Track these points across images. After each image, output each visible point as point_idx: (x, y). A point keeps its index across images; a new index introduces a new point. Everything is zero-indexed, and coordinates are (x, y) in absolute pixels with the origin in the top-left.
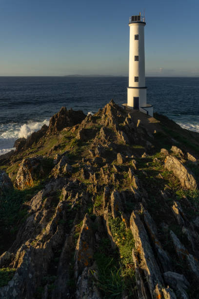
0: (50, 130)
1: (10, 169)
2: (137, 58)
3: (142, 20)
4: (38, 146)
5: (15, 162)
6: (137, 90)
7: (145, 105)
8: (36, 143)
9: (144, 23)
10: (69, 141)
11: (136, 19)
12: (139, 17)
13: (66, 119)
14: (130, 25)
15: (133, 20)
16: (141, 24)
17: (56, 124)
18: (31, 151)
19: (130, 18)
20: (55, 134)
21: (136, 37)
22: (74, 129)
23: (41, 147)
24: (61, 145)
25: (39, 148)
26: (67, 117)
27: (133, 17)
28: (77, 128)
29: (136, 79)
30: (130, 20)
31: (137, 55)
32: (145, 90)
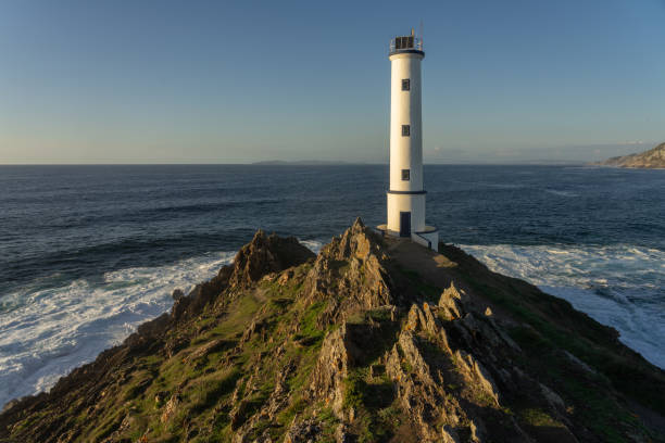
0: (235, 278)
1: (167, 369)
2: (406, 130)
3: (417, 46)
4: (217, 311)
5: (176, 350)
6: (408, 197)
7: (422, 227)
8: (212, 302)
9: (422, 53)
10: (284, 312)
11: (405, 45)
12: (411, 39)
13: (266, 255)
14: (391, 58)
15: (397, 47)
16: (416, 55)
17: (247, 267)
18: (203, 323)
19: (393, 41)
20: (247, 288)
21: (406, 85)
22: (286, 277)
23: (223, 314)
24: (269, 321)
25: (219, 317)
26: (268, 252)
27: (398, 40)
28: (291, 275)
29: (406, 175)
30: (392, 46)
31: (407, 123)
32: (423, 197)
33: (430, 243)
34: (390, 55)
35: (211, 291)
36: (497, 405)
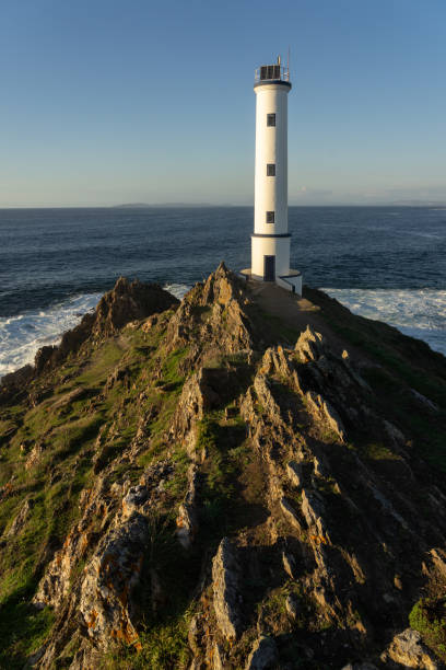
0: (98, 327)
1: (31, 418)
2: (271, 170)
3: (284, 77)
4: (81, 360)
5: (40, 399)
6: (272, 240)
7: (287, 272)
8: (75, 352)
9: (288, 85)
10: (147, 359)
11: (270, 75)
12: (278, 68)
13: (129, 302)
14: (256, 89)
15: (263, 77)
16: (283, 86)
17: (110, 315)
18: (67, 372)
19: (258, 70)
20: (110, 336)
21: (271, 120)
22: (149, 324)
23: (87, 363)
24: (132, 368)
25: (82, 365)
26: (131, 299)
27: (263, 69)
28: (154, 322)
29: (270, 217)
30: (258, 77)
31: (272, 162)
32: (288, 240)
33: (294, 287)
34: (256, 86)
35: (74, 340)
36: (341, 441)
